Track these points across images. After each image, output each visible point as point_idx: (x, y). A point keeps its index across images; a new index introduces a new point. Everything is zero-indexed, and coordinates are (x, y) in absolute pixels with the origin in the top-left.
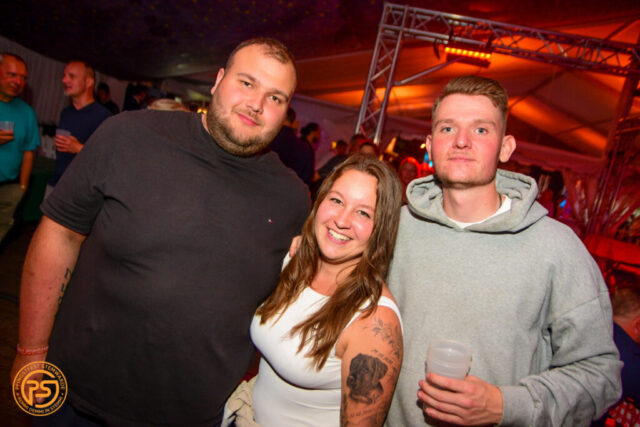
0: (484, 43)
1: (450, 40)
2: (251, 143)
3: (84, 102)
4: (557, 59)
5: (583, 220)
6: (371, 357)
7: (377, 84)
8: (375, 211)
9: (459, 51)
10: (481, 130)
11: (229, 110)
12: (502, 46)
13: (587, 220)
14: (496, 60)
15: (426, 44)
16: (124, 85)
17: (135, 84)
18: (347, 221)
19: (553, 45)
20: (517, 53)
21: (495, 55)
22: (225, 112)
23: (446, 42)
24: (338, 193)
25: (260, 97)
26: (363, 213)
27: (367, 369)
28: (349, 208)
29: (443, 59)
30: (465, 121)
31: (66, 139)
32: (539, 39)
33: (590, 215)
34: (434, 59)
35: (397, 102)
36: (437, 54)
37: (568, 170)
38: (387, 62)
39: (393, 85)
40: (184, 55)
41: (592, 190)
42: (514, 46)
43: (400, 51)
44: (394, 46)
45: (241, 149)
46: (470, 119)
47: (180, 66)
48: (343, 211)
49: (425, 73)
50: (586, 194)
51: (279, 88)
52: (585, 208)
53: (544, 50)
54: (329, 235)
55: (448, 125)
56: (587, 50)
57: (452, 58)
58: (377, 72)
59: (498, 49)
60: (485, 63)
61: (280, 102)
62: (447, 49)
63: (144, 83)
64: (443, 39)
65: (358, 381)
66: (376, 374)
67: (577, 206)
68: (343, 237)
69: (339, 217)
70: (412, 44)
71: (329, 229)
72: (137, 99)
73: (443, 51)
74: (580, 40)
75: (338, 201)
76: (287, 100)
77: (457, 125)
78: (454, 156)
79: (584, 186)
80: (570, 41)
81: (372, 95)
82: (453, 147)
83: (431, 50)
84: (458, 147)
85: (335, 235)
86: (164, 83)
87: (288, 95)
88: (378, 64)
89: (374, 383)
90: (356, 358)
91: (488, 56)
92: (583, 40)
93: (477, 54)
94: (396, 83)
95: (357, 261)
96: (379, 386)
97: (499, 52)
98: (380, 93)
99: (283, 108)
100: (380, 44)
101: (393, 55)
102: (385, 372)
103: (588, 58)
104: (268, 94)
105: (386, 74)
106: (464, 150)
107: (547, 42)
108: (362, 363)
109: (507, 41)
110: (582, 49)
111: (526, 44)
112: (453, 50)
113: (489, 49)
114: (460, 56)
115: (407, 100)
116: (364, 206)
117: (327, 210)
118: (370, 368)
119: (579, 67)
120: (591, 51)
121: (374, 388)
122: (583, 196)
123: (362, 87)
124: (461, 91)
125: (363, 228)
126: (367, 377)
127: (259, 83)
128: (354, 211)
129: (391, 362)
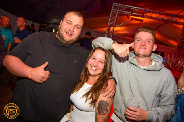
0: (141, 15)
1: (132, 14)
2: (70, 41)
3: (22, 29)
4: (163, 20)
5: (170, 66)
6: (104, 101)
7: (111, 26)
8: (105, 61)
9: (134, 17)
10: (149, 42)
11: (64, 31)
12: (147, 16)
13: (171, 66)
14: (145, 20)
15: (125, 15)
16: (39, 25)
17: (42, 25)
18: (96, 64)
19: (162, 16)
20: (151, 18)
21: (144, 18)
22: (62, 31)
23: (131, 14)
24: (94, 56)
25: (73, 27)
26: (101, 62)
27: (103, 104)
28: (97, 60)
29: (130, 19)
30: (144, 39)
31: (17, 40)
32: (158, 14)
33: (172, 65)
34: (127, 19)
35: (117, 31)
36: (128, 18)
37: (166, 51)
38: (114, 20)
39: (115, 26)
40: (56, 17)
41: (173, 57)
42: (150, 16)
43: (117, 17)
44: (116, 15)
45: (67, 43)
46: (146, 38)
47: (55, 20)
48: (95, 61)
49: (124, 23)
50: (171, 59)
51: (79, 24)
52: (170, 63)
53: (159, 17)
54: (91, 68)
55: (139, 39)
56: (172, 17)
57: (132, 19)
58: (111, 22)
59: (146, 17)
60: (142, 21)
61: (79, 28)
62: (131, 16)
63: (45, 25)
64: (130, 14)
65: (101, 108)
66: (106, 106)
67: (168, 62)
68: (95, 69)
69: (94, 63)
70: (121, 15)
71: (91, 66)
72: (43, 29)
73: (130, 17)
74: (169, 14)
75: (94, 59)
76: (81, 27)
77: (142, 40)
78: (140, 47)
79: (170, 56)
80: (167, 15)
81: (109, 29)
82: (141, 45)
83: (126, 17)
84: (142, 45)
85: (93, 68)
86: (50, 24)
87: (81, 26)
88: (111, 20)
89: (105, 109)
90: (100, 101)
91: (143, 18)
92: (170, 15)
93: (139, 18)
94: (116, 26)
95: (99, 75)
96: (107, 109)
97: (146, 18)
98: (112, 29)
99: (80, 30)
100: (112, 15)
101: (115, 18)
102: (108, 105)
103: (172, 20)
104: (75, 26)
105: (113, 23)
106: (144, 46)
107: (160, 15)
108: (102, 103)
109: (148, 14)
110: (170, 17)
111: (154, 15)
112: (133, 17)
113: (143, 17)
114: (135, 18)
115: (120, 31)
116: (101, 60)
117: (91, 61)
118: (104, 104)
119: (169, 22)
120: (173, 18)
121: (105, 110)
122: (170, 59)
123: (106, 27)
124: (144, 31)
125: (101, 66)
126: (103, 107)
127: (72, 22)
128: (98, 61)
129: (110, 102)
